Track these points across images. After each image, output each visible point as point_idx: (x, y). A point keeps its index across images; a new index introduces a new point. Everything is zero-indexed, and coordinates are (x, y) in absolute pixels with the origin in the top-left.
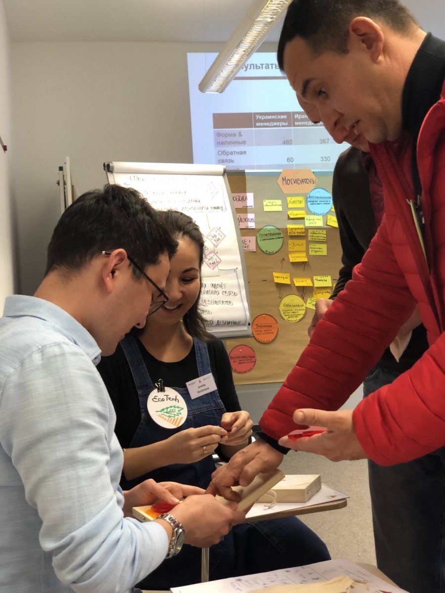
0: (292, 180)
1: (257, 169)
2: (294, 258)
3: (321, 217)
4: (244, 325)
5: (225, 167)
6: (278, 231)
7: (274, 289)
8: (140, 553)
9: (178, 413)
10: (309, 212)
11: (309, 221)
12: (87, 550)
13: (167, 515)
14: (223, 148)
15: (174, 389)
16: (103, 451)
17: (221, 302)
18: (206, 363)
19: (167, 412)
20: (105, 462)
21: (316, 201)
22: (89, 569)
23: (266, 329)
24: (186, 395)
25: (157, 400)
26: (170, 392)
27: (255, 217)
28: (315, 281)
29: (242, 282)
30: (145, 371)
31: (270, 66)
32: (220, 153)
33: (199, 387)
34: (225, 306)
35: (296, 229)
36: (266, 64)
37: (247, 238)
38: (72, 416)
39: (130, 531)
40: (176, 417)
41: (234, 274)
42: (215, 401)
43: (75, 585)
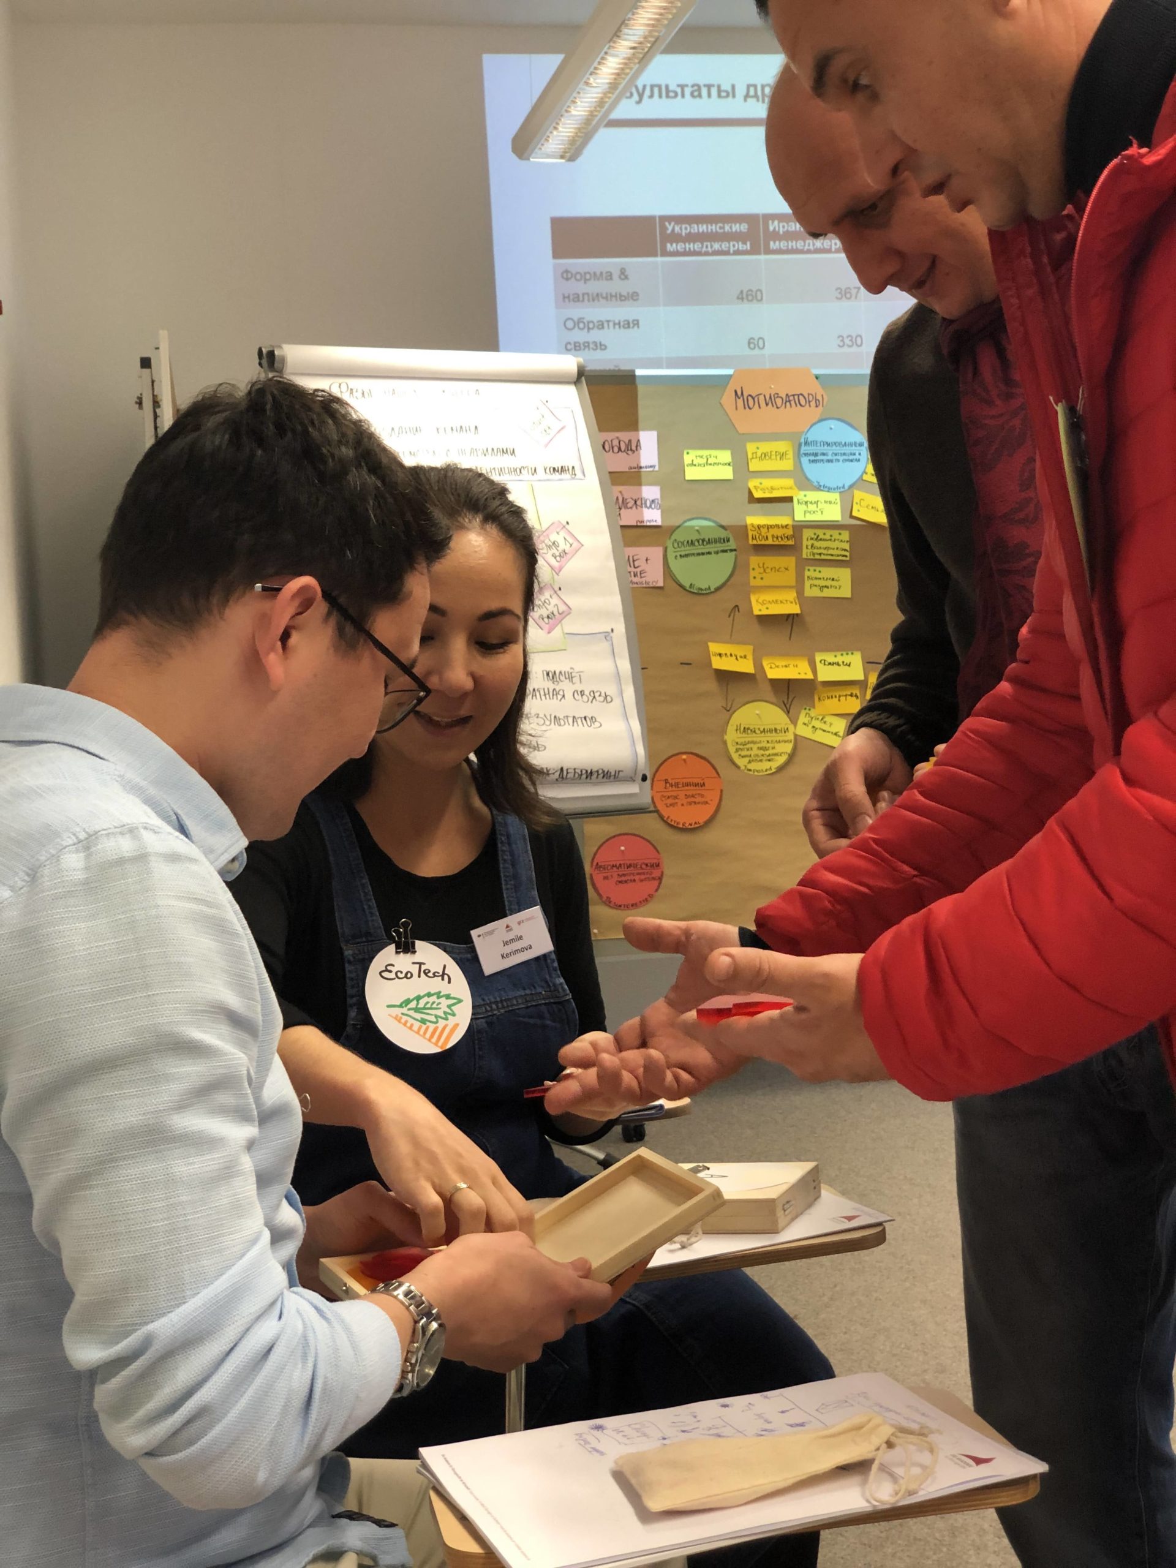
0: (762, 398)
1: (668, 367)
2: (763, 604)
3: (835, 496)
4: (632, 779)
5: (581, 360)
6: (723, 534)
7: (712, 685)
8: (325, 1383)
9: (445, 1013)
10: (805, 483)
11: (804, 507)
12: (184, 1372)
13: (400, 1285)
14: (577, 312)
15: (439, 946)
16: (241, 1115)
17: (571, 720)
18: (524, 878)
19: (417, 1010)
20: (244, 1143)
21: (824, 454)
22: (189, 1422)
23: (691, 790)
24: (470, 964)
25: (393, 975)
26: (429, 954)
27: (661, 496)
28: (819, 666)
29: (625, 665)
30: (366, 894)
31: (704, 91)
32: (570, 324)
33: (506, 943)
34: (582, 729)
35: (769, 527)
36: (693, 86)
37: (642, 552)
38: (161, 1020)
39: (300, 1327)
40: (442, 1023)
41: (606, 645)
42: (547, 982)
43: (153, 1461)
